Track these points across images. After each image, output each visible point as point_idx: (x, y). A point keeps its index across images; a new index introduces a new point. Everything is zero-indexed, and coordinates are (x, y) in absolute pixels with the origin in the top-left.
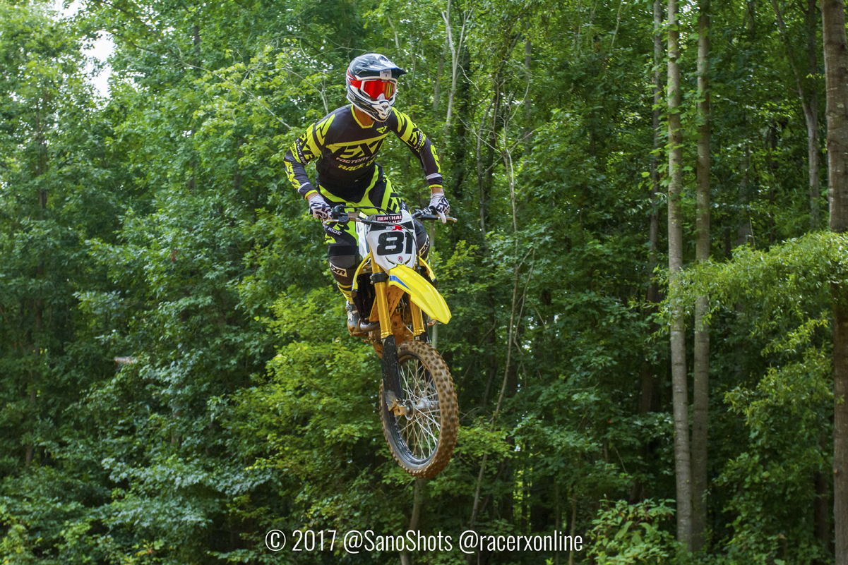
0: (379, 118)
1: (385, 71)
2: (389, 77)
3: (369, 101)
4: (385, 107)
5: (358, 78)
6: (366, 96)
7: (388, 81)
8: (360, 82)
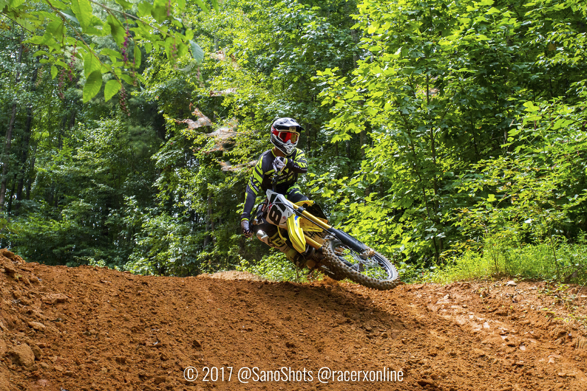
0: (287, 153)
1: (293, 127)
2: (294, 131)
3: (282, 143)
4: (291, 147)
5: (277, 130)
6: (281, 140)
7: (294, 133)
8: (278, 132)
